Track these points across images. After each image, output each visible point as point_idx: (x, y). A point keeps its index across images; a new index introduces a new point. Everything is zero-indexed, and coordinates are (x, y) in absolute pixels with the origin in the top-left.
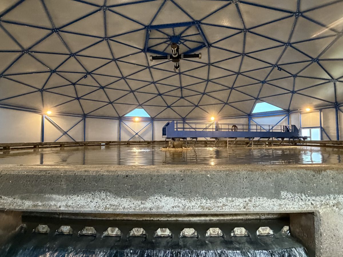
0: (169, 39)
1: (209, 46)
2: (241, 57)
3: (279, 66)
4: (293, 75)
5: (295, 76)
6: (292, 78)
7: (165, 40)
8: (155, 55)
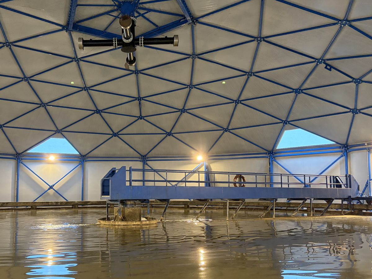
0: (116, 8)
1: (193, 21)
2: (254, 44)
3: (328, 62)
4: (354, 79)
5: (358, 81)
6: (353, 85)
7: (108, 9)
8: (88, 37)
